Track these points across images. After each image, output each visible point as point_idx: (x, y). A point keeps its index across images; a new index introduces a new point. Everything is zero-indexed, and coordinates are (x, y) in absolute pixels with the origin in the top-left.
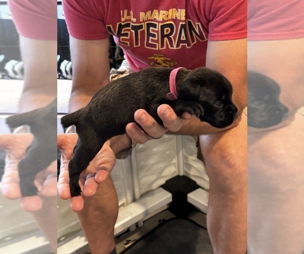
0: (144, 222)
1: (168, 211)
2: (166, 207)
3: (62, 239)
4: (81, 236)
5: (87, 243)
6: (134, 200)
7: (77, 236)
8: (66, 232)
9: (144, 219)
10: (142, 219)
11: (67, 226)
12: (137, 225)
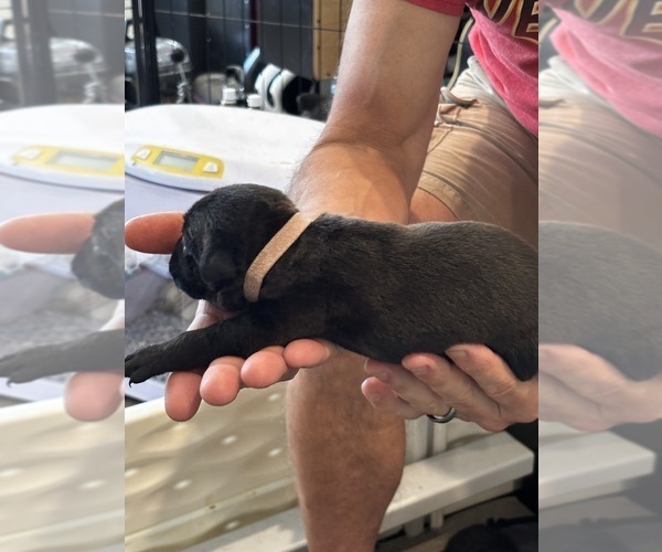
0: (446, 517)
1: (514, 499)
2: (510, 489)
3: (232, 525)
4: (285, 526)
5: (303, 542)
6: (429, 454)
7: (272, 525)
8: (245, 510)
9: (447, 512)
10: (442, 509)
11: (250, 493)
12: (427, 521)
